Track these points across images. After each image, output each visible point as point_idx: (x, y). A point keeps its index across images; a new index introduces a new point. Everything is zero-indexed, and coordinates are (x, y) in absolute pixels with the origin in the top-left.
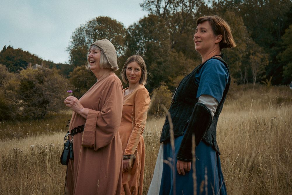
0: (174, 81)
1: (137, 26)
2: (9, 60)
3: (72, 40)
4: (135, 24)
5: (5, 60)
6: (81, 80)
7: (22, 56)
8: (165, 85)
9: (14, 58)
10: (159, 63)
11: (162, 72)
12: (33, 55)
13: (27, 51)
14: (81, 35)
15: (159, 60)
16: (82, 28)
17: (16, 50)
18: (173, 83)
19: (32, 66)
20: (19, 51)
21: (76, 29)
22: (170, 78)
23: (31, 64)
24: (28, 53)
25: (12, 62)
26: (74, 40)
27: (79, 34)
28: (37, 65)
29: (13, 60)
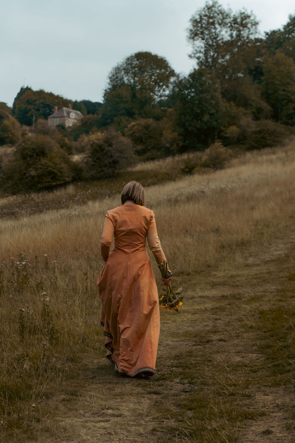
0: (227, 131)
1: (188, 80)
2: (30, 104)
3: (108, 81)
4: (185, 78)
5: (25, 104)
6: (137, 136)
7: (44, 99)
8: (219, 142)
9: (35, 101)
10: (212, 115)
11: (215, 123)
12: (58, 96)
13: (49, 92)
14: (118, 75)
15: (211, 112)
16: (119, 66)
17: (37, 92)
18: (226, 133)
19: (58, 109)
20: (41, 92)
21: (113, 68)
22: (222, 128)
23: (56, 108)
24: (51, 95)
25: (33, 106)
26: (111, 81)
27: (116, 73)
28: (64, 108)
29: (34, 105)
